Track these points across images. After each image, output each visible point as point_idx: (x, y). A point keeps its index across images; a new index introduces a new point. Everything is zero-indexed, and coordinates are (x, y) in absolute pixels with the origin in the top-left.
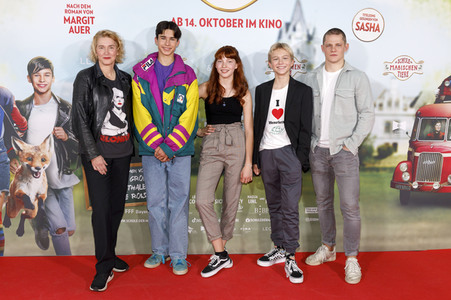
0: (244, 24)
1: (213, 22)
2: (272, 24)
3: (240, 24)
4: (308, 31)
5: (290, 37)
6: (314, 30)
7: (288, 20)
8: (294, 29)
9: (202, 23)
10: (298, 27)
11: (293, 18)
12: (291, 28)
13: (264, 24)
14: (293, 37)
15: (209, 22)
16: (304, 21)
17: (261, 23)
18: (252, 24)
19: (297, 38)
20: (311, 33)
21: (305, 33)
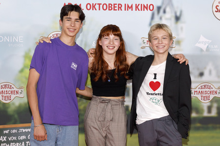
0: (123, 8)
1: (97, 7)
2: (145, 7)
3: (120, 8)
4: (176, 13)
5: (161, 18)
6: (181, 12)
7: (159, 4)
8: (165, 12)
9: (89, 7)
10: (168, 10)
11: (163, 3)
12: (162, 11)
13: (139, 7)
14: (163, 18)
15: (94, 7)
16: (172, 5)
17: (137, 7)
18: (130, 7)
19: (167, 19)
20: (178, 14)
21: (173, 15)
